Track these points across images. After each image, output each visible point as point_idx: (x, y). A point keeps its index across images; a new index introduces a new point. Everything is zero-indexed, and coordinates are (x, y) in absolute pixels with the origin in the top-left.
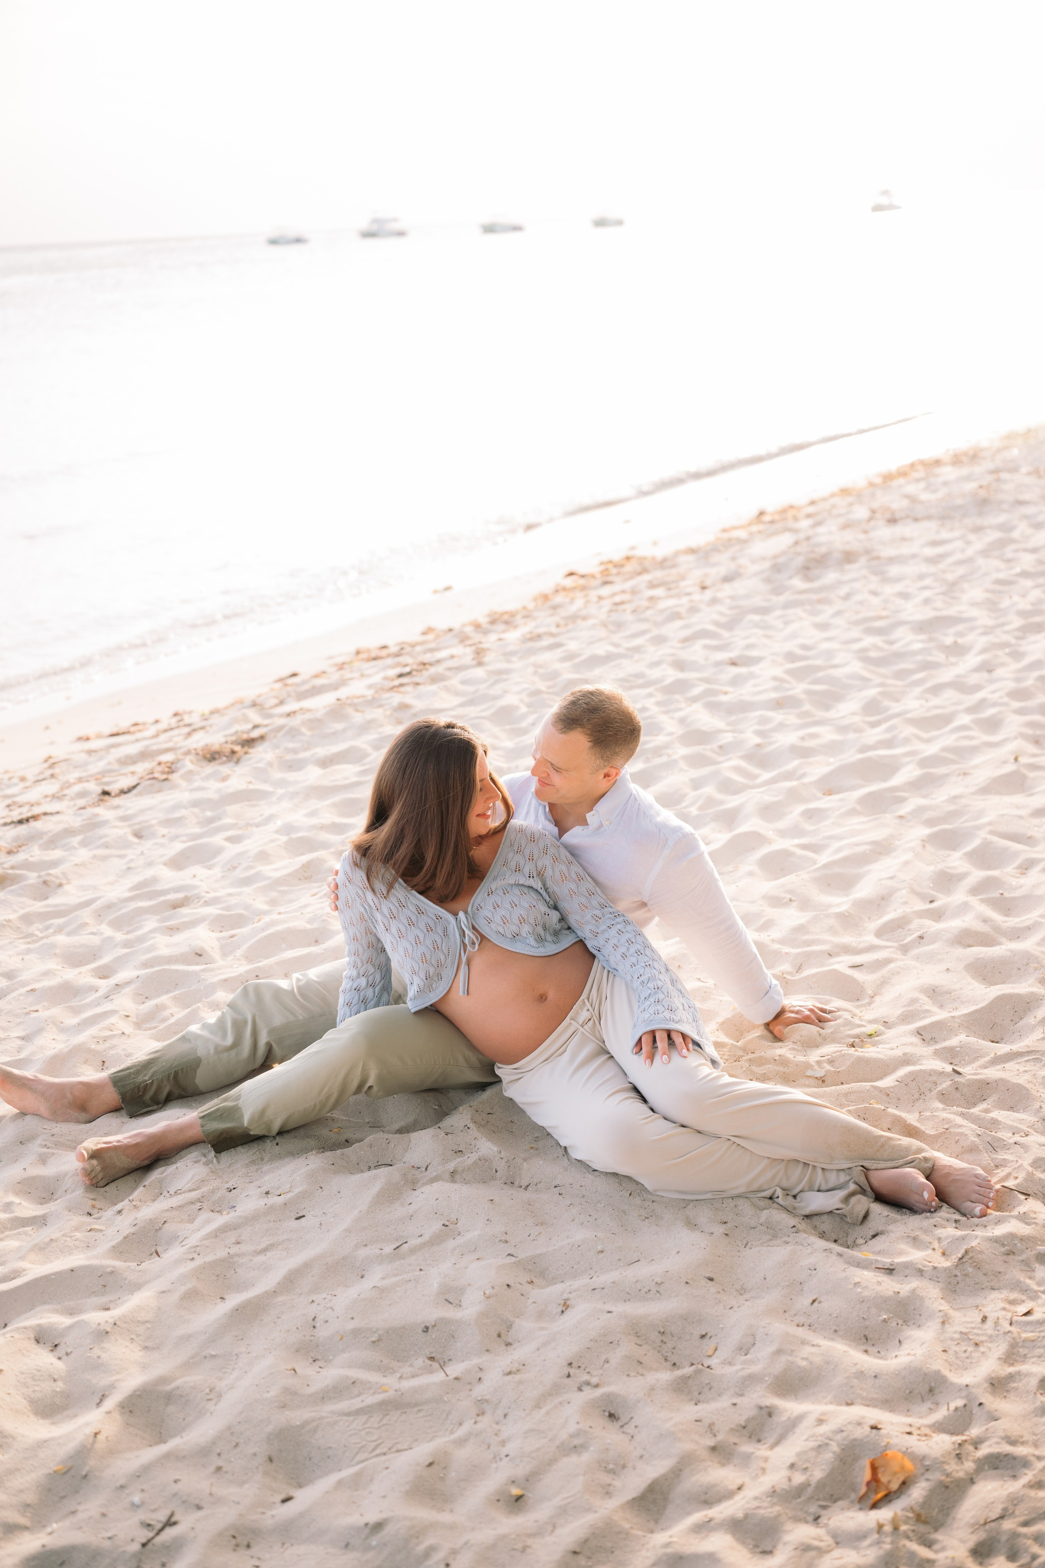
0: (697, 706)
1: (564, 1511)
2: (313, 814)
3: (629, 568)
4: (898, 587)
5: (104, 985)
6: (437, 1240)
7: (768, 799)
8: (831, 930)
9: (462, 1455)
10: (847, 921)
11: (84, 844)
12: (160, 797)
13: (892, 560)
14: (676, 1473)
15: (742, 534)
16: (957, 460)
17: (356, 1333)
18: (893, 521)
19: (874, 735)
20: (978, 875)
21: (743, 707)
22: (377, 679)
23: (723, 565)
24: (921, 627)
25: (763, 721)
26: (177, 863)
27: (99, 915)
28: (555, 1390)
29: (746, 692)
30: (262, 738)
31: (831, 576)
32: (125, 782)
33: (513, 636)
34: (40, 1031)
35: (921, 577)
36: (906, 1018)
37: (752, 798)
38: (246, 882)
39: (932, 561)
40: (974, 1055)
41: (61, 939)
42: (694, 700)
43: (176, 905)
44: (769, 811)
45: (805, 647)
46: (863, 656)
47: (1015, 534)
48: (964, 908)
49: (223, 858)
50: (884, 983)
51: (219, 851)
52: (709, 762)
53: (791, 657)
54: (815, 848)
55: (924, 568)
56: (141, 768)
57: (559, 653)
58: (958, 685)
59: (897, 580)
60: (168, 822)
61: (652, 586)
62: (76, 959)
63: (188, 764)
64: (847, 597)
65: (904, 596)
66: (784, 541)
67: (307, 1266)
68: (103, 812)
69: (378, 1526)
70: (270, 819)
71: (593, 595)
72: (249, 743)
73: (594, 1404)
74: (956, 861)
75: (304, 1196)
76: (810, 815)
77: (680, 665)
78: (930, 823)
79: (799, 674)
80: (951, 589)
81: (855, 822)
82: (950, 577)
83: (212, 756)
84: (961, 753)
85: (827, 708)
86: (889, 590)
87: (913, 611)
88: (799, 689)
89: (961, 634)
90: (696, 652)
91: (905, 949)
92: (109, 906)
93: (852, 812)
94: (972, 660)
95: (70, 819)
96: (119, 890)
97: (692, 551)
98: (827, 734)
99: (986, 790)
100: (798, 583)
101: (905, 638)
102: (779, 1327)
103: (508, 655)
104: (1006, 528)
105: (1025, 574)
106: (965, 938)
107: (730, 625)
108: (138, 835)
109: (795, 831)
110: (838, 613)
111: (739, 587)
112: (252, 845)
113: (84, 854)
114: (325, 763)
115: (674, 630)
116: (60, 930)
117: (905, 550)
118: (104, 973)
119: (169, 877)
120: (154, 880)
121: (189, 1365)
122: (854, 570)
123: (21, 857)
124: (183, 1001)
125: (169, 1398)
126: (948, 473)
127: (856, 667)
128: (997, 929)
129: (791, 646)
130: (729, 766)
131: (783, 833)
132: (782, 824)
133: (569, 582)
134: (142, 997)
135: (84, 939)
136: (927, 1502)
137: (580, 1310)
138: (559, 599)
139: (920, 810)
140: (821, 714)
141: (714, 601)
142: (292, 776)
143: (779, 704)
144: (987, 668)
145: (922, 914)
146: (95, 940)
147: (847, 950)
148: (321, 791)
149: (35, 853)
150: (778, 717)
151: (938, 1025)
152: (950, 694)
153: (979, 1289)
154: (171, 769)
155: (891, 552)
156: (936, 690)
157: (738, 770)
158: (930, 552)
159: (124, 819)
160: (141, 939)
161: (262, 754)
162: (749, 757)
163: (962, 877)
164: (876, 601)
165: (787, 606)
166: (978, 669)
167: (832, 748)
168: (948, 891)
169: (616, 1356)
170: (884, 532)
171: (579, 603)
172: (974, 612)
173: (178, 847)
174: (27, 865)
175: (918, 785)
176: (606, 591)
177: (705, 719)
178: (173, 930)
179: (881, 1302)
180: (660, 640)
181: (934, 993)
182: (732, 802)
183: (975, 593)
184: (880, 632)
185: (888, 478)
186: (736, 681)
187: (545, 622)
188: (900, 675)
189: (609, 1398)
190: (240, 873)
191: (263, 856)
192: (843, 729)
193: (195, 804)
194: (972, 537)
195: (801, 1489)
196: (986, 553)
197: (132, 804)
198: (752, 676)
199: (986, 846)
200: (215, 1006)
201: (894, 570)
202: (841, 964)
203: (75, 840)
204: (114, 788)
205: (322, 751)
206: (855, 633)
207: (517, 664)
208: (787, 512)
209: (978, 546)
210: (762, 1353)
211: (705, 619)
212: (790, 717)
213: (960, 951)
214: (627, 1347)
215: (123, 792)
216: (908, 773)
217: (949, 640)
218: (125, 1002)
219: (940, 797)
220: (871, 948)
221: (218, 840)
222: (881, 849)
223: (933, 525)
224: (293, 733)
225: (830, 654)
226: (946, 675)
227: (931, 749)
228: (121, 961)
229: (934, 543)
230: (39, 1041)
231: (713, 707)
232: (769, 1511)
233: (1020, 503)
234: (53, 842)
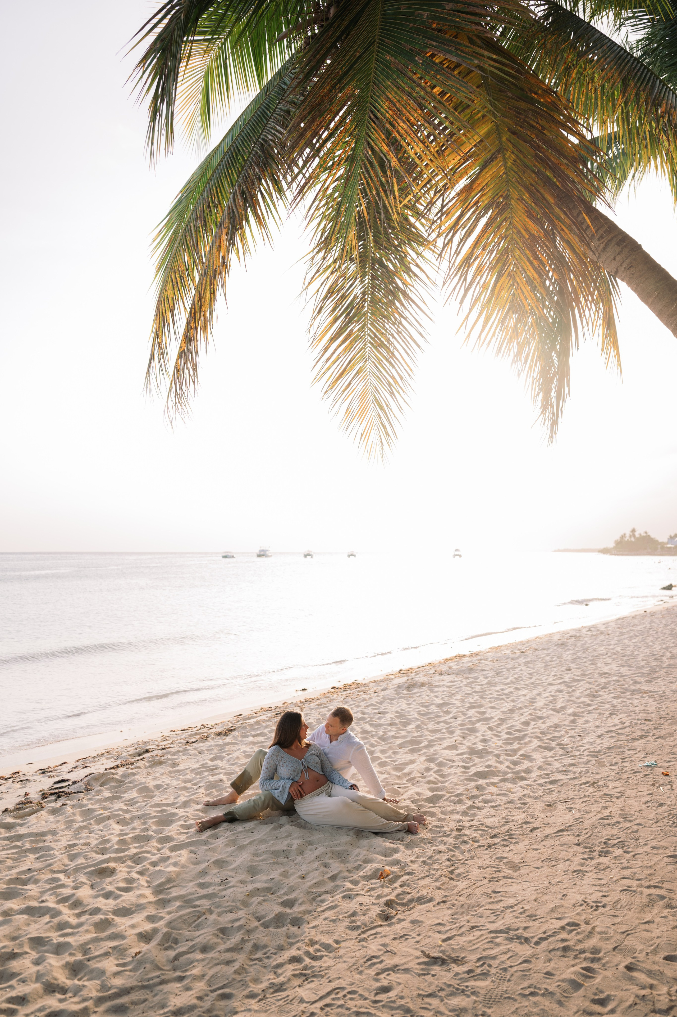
0: (367, 725)
1: (313, 878)
2: (252, 748)
3: (353, 686)
4: (436, 694)
5: (195, 787)
6: (286, 837)
7: (383, 748)
8: (394, 779)
9: (291, 871)
10: (399, 777)
11: (184, 755)
12: (204, 744)
13: (436, 686)
14: (339, 873)
15: (393, 677)
16: (471, 656)
17: (267, 851)
18: (441, 674)
19: (416, 734)
20: (437, 768)
21: (381, 725)
22: (269, 715)
23: (384, 685)
24: (439, 706)
25: (385, 729)
26: (212, 760)
27: (191, 772)
28: (313, 861)
29: (382, 721)
30: (234, 729)
31: (416, 690)
32: (194, 740)
33: (312, 705)
34: (179, 796)
35: (444, 691)
36: (409, 799)
37: (378, 748)
38: (233, 764)
39: (448, 687)
40: (425, 806)
41: (181, 777)
42: (366, 723)
43: (213, 770)
44: (383, 752)
45: (402, 710)
46: (419, 713)
47: (478, 680)
48: (431, 775)
49: (226, 759)
50: (406, 792)
51: (224, 757)
52: (368, 738)
53: (397, 712)
54: (394, 761)
55: (446, 689)
56: (197, 737)
57: (327, 709)
58: (445, 722)
59: (436, 692)
60: (208, 750)
61: (359, 691)
62: (185, 781)
63: (212, 735)
64: (419, 696)
65: (437, 697)
66: (405, 679)
67: (255, 840)
68: (188, 747)
69: (273, 879)
70: (239, 749)
71: (340, 694)
72: (231, 731)
73: (321, 864)
74: (432, 765)
75: (253, 828)
76: (394, 753)
77: (363, 713)
78: (427, 756)
79: (398, 717)
80: (451, 696)
81: (406, 755)
82: (453, 692)
83: (219, 734)
84: (441, 739)
85: (405, 727)
86: (432, 695)
87: (438, 701)
88: (397, 721)
89: (450, 708)
90: (369, 710)
91: (413, 785)
92: (194, 770)
93: (406, 753)
94: (451, 715)
95: (177, 748)
96: (197, 766)
97: (375, 681)
98: (403, 733)
99: (445, 749)
100: (405, 692)
101: (433, 708)
102: (365, 852)
103: (311, 709)
104: (476, 678)
105: (475, 692)
106: (429, 782)
107: (381, 703)
108: (200, 753)
109: (390, 757)
110: (414, 701)
111: (386, 692)
112: (235, 755)
113: (184, 757)
114: (254, 736)
115: (363, 704)
116: (180, 775)
117: (442, 683)
118: (195, 785)
119: (210, 763)
120: (206, 763)
121: (227, 857)
122: (423, 689)
123: (166, 757)
124: (217, 791)
125: (224, 862)
126: (466, 659)
127: (416, 716)
128: (439, 781)
129: (398, 710)
130: (373, 741)
131: (386, 757)
132: (386, 755)
133: (333, 690)
134: (206, 790)
135: (187, 777)
136: (392, 878)
137: (320, 849)
138: (328, 695)
139: (425, 753)
140: (403, 728)
141: (378, 696)
142: (244, 739)
143: (391, 725)
144: (455, 717)
145: (419, 777)
146: (191, 778)
147: (397, 784)
148: (254, 743)
149: (169, 756)
150: (390, 728)
151: (417, 800)
152: (442, 724)
153: (413, 847)
154: (207, 737)
155: (437, 684)
156: (438, 723)
157: (376, 741)
158: (449, 684)
159: (195, 749)
160: (204, 777)
161: (235, 734)
162: (380, 738)
163: (433, 769)
164: (427, 698)
165: (399, 698)
166: (452, 718)
167: (404, 737)
168: (428, 772)
169: (327, 856)
170: (437, 678)
171: (335, 696)
172: (456, 702)
173: (212, 756)
174: (168, 759)
175: (426, 747)
176: (345, 693)
177: (368, 727)
178: (213, 775)
179: (390, 848)
180: (358, 706)
181: (418, 794)
182: (373, 749)
183: (458, 697)
184: (426, 706)
185: (446, 660)
186: (379, 718)
187: (325, 700)
188: (428, 719)
189: (325, 863)
190: (231, 762)
191: (238, 758)
192: (409, 732)
193: (216, 745)
194: (464, 680)
195: (365, 876)
196: (466, 685)
197: (196, 745)
198: (384, 717)
199: (441, 762)
200: (227, 792)
201: (436, 689)
202: (395, 787)
203: (181, 754)
204: (190, 741)
205: (253, 733)
206: (418, 707)
207: (313, 712)
208: (410, 670)
209: (465, 683)
210: (360, 857)
211: (373, 701)
212: (394, 728)
213: (427, 785)
214: (330, 855)
215: (193, 742)
216: (425, 743)
217: (445, 710)
218: (202, 790)
219: (431, 750)
220: (404, 784)
221: (224, 754)
222: (412, 762)
223: (453, 676)
224: (244, 728)
225: (409, 712)
226: (442, 719)
227: (432, 738)
228: (199, 782)
229: (452, 682)
230: (179, 799)
231: (371, 725)
232: (357, 879)
233: (483, 670)
234: (174, 754)
